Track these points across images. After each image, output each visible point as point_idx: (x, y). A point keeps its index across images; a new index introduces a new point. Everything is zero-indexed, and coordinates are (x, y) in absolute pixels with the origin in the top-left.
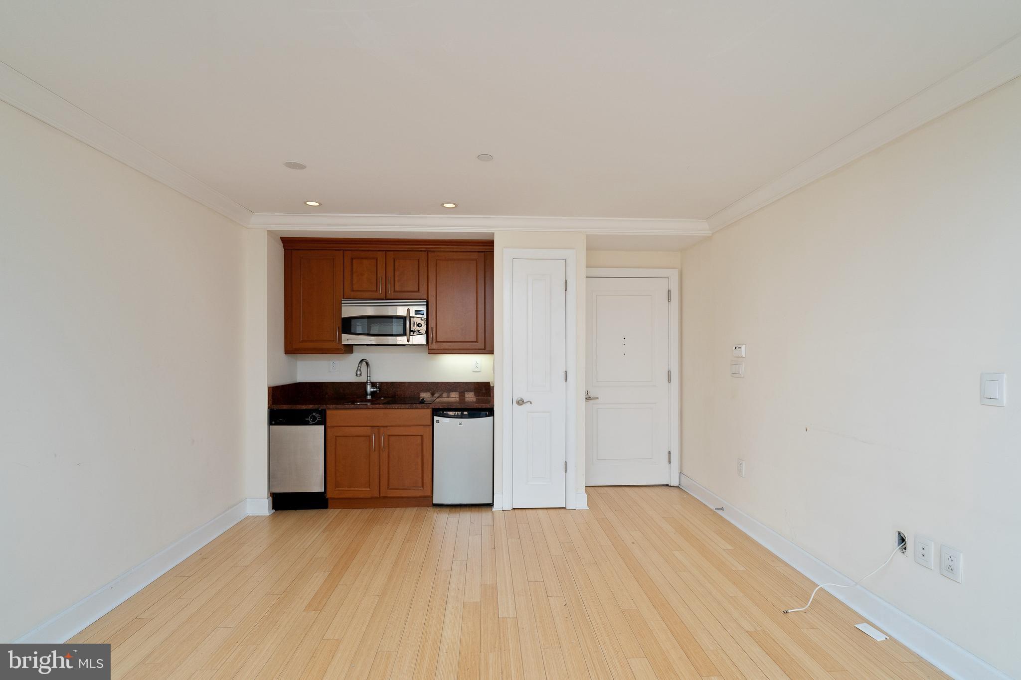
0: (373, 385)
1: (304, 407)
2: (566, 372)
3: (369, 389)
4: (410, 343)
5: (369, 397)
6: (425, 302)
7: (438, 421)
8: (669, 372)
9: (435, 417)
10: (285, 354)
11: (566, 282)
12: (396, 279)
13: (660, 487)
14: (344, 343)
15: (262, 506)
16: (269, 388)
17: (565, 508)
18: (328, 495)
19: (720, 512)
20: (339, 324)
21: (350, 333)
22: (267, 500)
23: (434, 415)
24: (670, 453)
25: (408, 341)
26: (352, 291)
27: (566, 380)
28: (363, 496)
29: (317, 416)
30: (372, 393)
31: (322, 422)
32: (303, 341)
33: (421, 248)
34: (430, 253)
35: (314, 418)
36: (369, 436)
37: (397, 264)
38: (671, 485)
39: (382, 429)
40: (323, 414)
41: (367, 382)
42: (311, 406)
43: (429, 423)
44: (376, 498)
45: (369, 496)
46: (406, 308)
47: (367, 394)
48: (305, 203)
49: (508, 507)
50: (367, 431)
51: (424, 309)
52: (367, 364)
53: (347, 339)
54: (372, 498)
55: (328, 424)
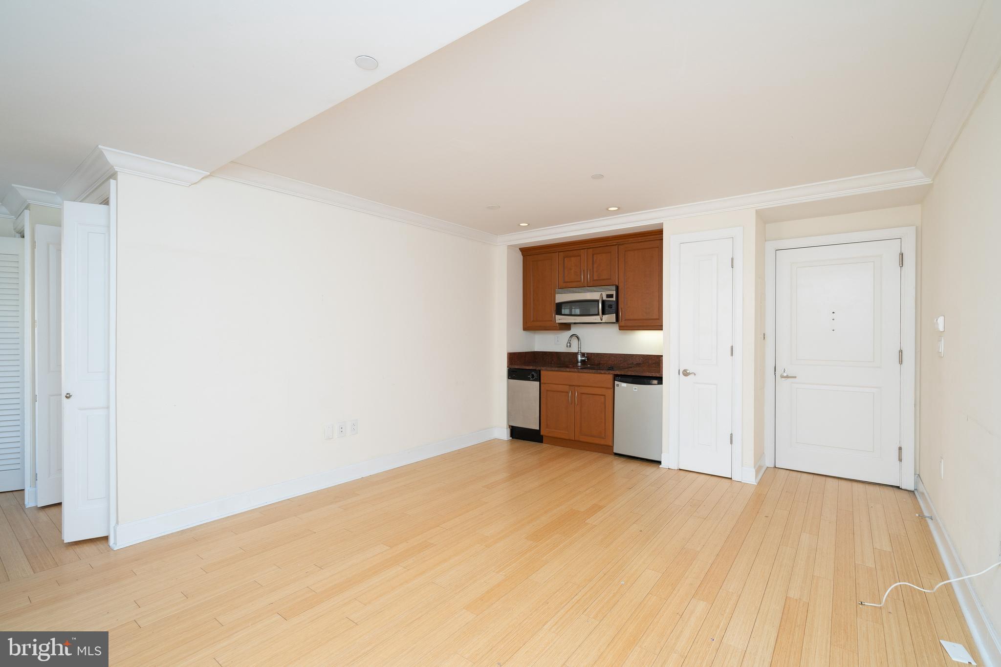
0: (583, 355)
1: (527, 368)
2: (732, 348)
3: (580, 358)
4: (603, 321)
5: (579, 364)
6: (614, 287)
7: (618, 385)
8: (901, 351)
9: (616, 382)
10: (523, 330)
11: (732, 259)
12: (595, 269)
13: (888, 487)
14: (557, 322)
15: (504, 434)
16: (508, 353)
17: (731, 478)
18: (542, 433)
19: (929, 521)
20: (554, 308)
21: (561, 314)
22: (506, 430)
23: (614, 380)
24: (900, 449)
25: (601, 320)
26: (565, 282)
27: (732, 354)
28: (563, 437)
29: (535, 374)
30: (582, 361)
31: (539, 379)
32: (533, 321)
33: (613, 243)
34: (620, 246)
35: (533, 376)
36: (567, 392)
37: (595, 258)
38: (903, 487)
39: (576, 388)
40: (539, 373)
41: (578, 353)
42: (532, 367)
43: (611, 386)
44: (572, 440)
45: (567, 438)
46: (600, 293)
47: (578, 362)
48: (519, 225)
49: (674, 466)
50: (566, 388)
51: (614, 293)
52: (578, 338)
53: (560, 319)
54: (570, 440)
55: (542, 381)
